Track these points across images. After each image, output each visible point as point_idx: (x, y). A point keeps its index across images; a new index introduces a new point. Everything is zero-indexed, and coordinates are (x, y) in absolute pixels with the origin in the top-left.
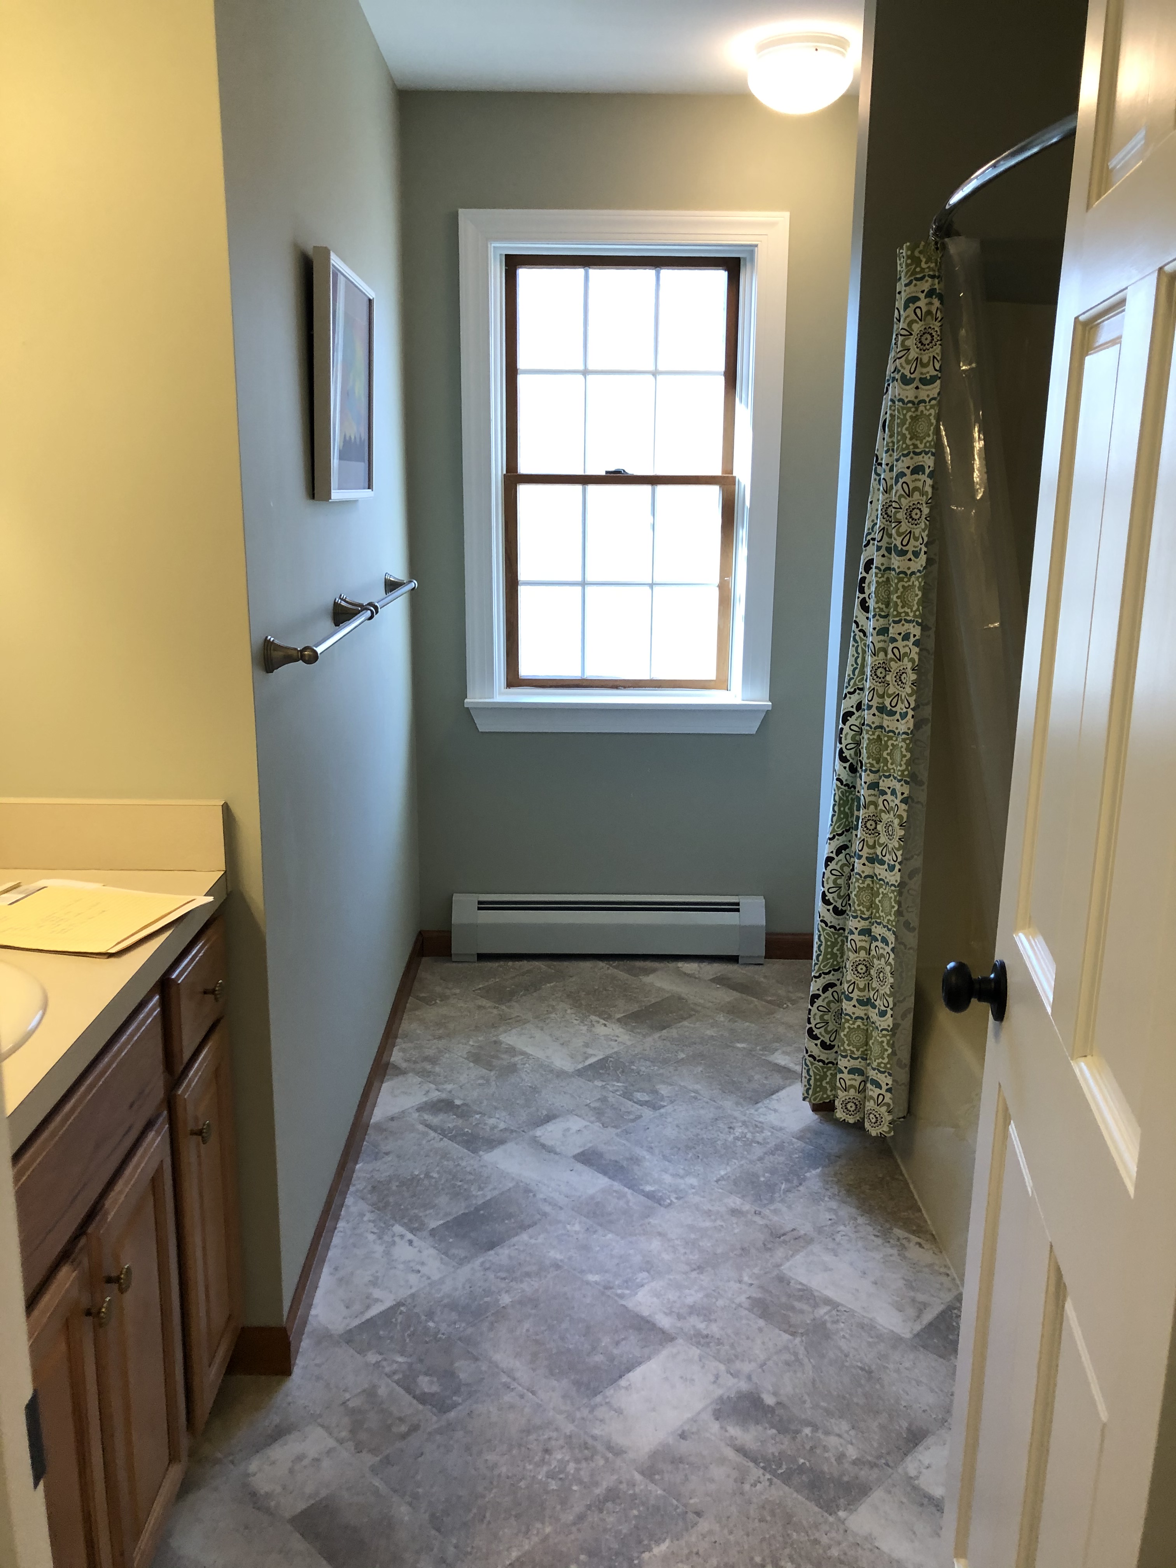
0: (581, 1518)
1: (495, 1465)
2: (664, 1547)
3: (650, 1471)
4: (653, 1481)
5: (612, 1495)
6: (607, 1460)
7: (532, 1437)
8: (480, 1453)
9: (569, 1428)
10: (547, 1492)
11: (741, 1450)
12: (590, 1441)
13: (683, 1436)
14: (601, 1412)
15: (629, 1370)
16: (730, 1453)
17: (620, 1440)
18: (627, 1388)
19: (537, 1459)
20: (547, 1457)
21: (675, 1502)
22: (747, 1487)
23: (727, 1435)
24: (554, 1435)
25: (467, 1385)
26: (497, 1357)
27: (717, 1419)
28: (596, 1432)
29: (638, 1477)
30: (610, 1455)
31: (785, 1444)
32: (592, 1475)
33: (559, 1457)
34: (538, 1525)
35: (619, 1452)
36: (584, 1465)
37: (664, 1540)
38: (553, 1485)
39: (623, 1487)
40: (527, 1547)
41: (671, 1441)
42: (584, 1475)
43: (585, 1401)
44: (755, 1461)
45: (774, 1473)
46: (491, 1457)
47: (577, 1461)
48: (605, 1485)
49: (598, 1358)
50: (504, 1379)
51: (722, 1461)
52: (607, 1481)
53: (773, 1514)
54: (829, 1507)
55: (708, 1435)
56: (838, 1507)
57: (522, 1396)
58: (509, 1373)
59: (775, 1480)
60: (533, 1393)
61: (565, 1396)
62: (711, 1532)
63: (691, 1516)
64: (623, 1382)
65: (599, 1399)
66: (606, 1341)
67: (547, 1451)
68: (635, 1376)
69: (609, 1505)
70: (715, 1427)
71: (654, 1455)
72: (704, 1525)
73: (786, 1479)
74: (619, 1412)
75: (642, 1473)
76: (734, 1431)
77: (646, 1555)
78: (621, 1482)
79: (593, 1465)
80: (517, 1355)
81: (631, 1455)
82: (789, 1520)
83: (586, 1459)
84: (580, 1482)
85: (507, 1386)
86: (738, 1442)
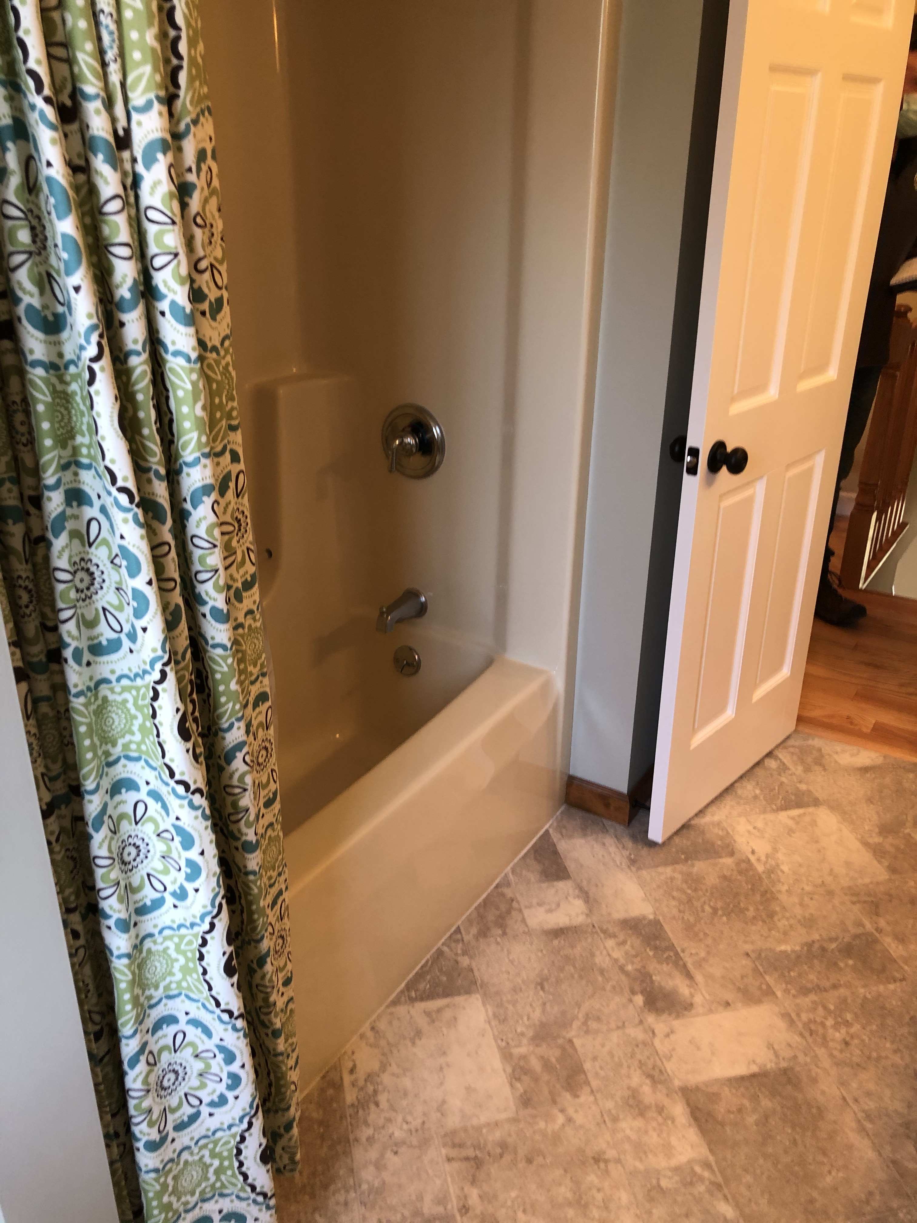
0: (835, 987)
1: (895, 1051)
2: (783, 948)
3: (769, 993)
4: (768, 985)
5: (805, 991)
6: (798, 1015)
7: (856, 1059)
8: (907, 1066)
9: (821, 1052)
10: (856, 1014)
11: (689, 976)
12: (807, 1035)
13: (728, 1004)
14: (787, 1053)
15: (742, 1078)
16: (699, 978)
17: (781, 1024)
18: (754, 1062)
19: (856, 1041)
20: (847, 1039)
21: (760, 968)
22: (703, 954)
23: (692, 990)
24: (836, 1053)
25: (908, 1137)
26: (871, 1154)
27: (692, 1005)
28: (798, 1039)
29: (779, 994)
30: (793, 1015)
31: (652, 966)
32: (815, 1009)
33: (837, 1035)
34: (869, 996)
35: (786, 1016)
36: (818, 1019)
37: (780, 951)
38: (849, 1017)
39: (793, 992)
40: (881, 988)
41: (740, 1005)
42: (820, 1011)
43: (798, 1069)
44: (685, 966)
45: (677, 954)
46: (897, 1059)
47: (823, 1024)
48: (807, 1000)
49: (766, 1103)
50: (869, 1126)
51: (709, 977)
52: (806, 1001)
53: (696, 935)
54: (656, 923)
55: (707, 997)
56: (650, 921)
57: (856, 1100)
58: (862, 1130)
59: (679, 950)
60: (844, 1099)
61: (814, 1081)
62: (745, 942)
63: (753, 955)
64: (755, 1069)
65: (783, 1065)
66: (751, 1119)
67: (847, 1043)
68: (741, 1070)
69: (809, 985)
70: (698, 999)
71: (758, 1001)
72: (748, 947)
73: (672, 947)
74: (770, 1046)
75: (774, 993)
76: (684, 989)
77: (798, 948)
78: (794, 996)
79: (811, 1016)
80: (850, 1147)
81: (777, 1009)
82: (688, 928)
83: (815, 1021)
84: (825, 1007)
85: (868, 1117)
86: (687, 982)
